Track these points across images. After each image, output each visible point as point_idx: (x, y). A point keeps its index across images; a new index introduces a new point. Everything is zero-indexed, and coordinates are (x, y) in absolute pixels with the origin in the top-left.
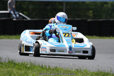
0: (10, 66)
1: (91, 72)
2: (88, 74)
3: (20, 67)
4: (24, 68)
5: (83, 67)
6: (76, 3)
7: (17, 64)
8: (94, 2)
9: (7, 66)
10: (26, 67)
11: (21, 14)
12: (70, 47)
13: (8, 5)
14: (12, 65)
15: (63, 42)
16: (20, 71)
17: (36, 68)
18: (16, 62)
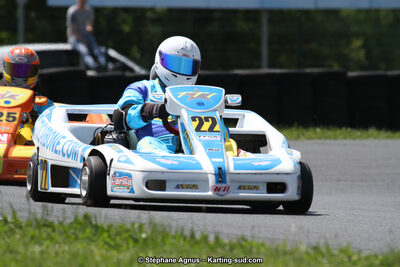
0: (80, 235)
1: (363, 255)
2: (355, 263)
3: (114, 240)
4: (128, 244)
5: (336, 236)
6: (306, 14)
7: (106, 228)
8: (368, 12)
9: (68, 237)
10: (136, 241)
11: (113, 53)
12: (220, 169)
13: (69, 23)
14: (88, 231)
15: (191, 152)
16: (114, 253)
17: (173, 244)
18: (102, 222)
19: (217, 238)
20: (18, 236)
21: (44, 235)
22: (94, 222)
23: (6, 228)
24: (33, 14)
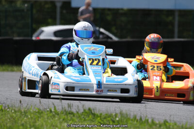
0: (87, 119)
4: (110, 123)
7: (99, 115)
9: (81, 119)
10: (114, 122)
14: (90, 116)
17: (131, 123)
19: (153, 121)
20: (57, 119)
21: (69, 118)
22: (93, 112)
23: (51, 114)
24: (64, 11)
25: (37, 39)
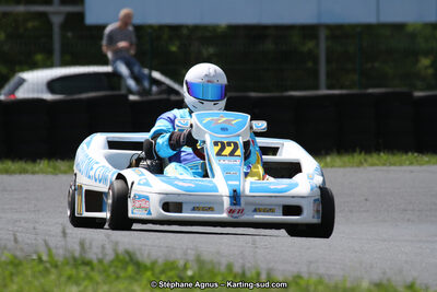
0: (122, 274)
5: (400, 271)
9: (108, 276)
11: (156, 75)
14: (130, 269)
18: (145, 259)
19: (269, 275)
20: (53, 277)
21: (82, 274)
24: (70, 34)
25: (11, 98)
